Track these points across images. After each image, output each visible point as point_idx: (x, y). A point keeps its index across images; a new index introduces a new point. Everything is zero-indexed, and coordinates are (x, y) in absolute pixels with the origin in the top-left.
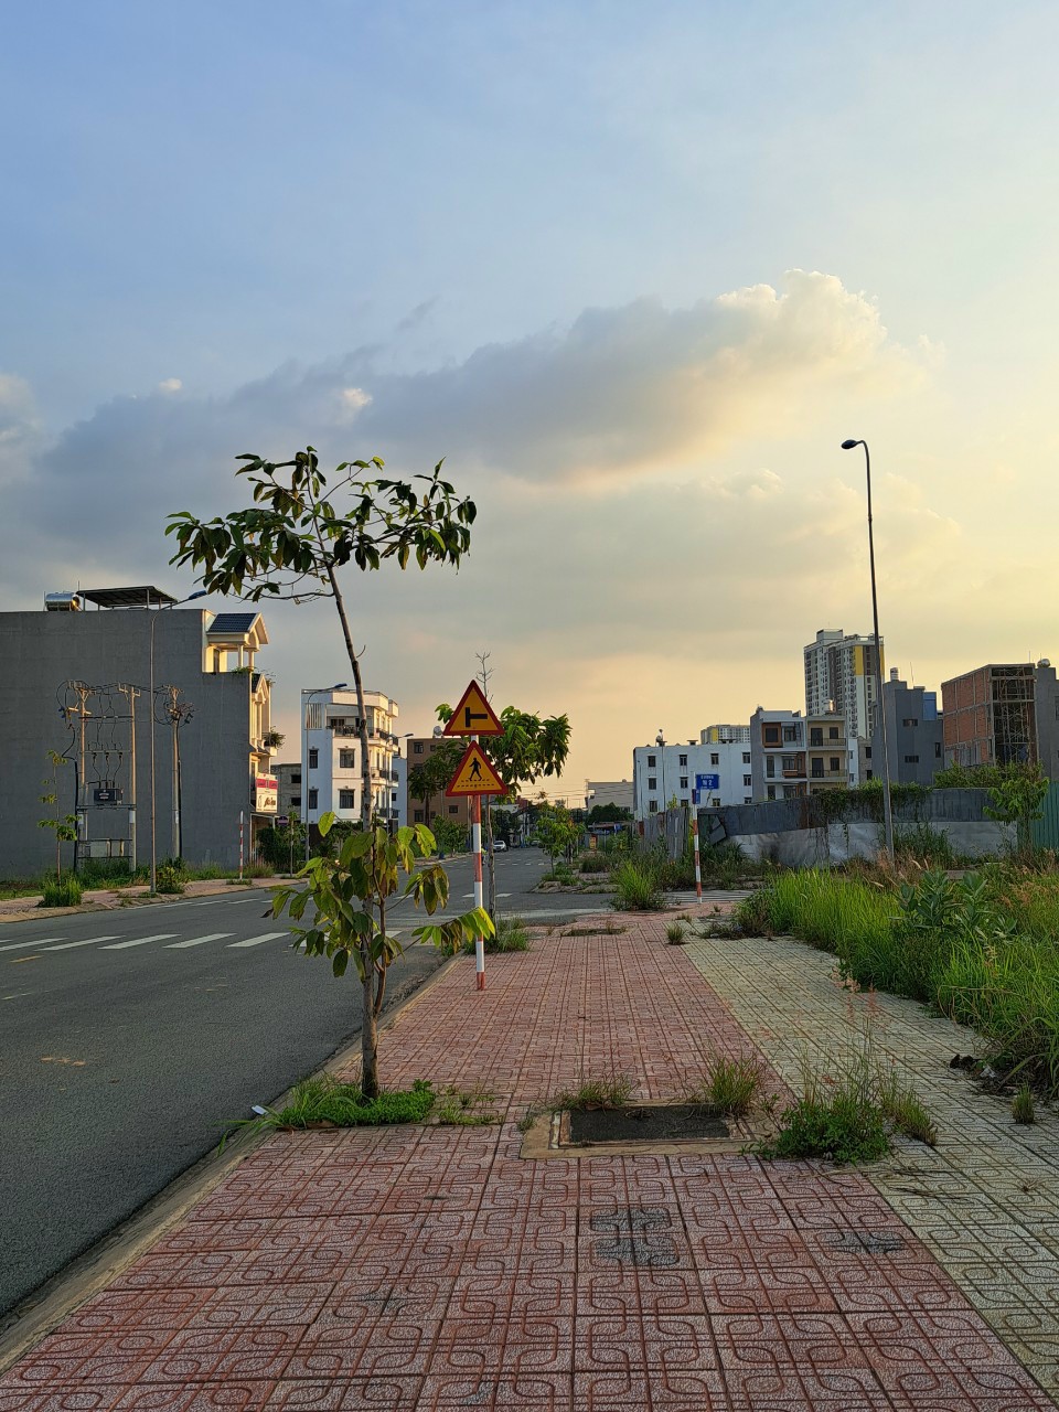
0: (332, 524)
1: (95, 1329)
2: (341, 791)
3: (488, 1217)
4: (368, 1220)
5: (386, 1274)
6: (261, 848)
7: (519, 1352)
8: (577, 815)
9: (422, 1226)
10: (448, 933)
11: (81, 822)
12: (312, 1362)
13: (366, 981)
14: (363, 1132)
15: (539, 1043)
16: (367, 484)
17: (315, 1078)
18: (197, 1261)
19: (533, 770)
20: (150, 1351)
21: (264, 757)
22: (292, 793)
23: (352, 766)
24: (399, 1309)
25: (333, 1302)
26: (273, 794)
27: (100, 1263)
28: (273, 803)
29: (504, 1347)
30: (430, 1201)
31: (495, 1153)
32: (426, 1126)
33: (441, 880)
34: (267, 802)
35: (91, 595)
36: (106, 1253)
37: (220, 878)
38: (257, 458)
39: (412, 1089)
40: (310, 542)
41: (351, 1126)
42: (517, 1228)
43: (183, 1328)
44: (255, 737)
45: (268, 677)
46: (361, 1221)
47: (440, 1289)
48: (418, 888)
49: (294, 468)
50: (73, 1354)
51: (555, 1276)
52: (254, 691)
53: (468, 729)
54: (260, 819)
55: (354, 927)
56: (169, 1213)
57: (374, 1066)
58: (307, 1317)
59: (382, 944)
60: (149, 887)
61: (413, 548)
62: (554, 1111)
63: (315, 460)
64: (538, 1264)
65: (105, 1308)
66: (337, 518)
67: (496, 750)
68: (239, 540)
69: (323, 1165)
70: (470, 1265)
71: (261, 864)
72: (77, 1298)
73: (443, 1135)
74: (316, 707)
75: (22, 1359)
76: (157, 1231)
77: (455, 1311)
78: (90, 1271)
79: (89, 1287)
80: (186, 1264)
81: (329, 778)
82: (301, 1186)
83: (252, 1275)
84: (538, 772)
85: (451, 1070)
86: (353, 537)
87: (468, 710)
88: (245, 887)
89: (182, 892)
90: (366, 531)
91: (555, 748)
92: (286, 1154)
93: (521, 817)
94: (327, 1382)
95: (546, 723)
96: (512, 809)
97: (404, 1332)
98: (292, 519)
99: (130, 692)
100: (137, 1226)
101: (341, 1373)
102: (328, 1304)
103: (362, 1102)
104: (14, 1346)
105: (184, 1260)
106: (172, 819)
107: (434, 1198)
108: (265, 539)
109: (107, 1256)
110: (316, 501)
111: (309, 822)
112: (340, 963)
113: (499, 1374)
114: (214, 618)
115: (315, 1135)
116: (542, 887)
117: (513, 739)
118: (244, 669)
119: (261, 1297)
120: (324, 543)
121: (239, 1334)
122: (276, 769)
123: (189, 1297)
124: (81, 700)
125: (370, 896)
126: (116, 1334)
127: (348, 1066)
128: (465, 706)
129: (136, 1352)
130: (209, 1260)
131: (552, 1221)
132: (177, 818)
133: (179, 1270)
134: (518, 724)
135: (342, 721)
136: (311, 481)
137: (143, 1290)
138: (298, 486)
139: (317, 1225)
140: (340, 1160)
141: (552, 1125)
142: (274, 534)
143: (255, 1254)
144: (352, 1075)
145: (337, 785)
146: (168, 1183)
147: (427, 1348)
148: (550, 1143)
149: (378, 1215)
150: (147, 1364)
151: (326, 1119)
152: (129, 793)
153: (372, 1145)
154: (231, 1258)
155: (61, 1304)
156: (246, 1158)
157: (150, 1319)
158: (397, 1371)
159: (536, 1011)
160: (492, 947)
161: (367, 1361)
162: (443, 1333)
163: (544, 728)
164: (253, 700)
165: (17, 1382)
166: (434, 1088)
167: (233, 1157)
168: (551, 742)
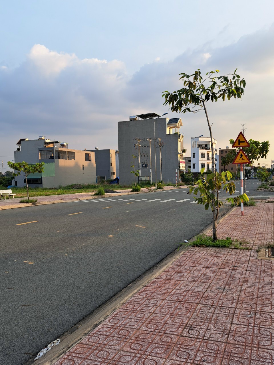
0: (204, 90)
1: (154, 286)
2: (201, 164)
3: (249, 272)
4: (217, 270)
5: (223, 283)
6: (181, 178)
7: (261, 306)
8: (269, 170)
9: (232, 273)
10: (235, 200)
11: (139, 172)
12: (206, 301)
13: (213, 211)
14: (214, 249)
15: (260, 230)
16: (214, 78)
17: (201, 234)
18: (176, 274)
19: (258, 157)
20: (167, 293)
21: (182, 155)
22: (189, 165)
23: (204, 157)
24: (227, 292)
25: (210, 288)
26: (184, 165)
27: (153, 272)
28: (184, 167)
29: (257, 304)
30: (233, 267)
31: (250, 257)
32: (230, 249)
33: (234, 186)
34: (183, 167)
35: (140, 116)
36: (154, 270)
37: (172, 186)
38: (185, 74)
39: (226, 239)
40: (199, 96)
41: (210, 247)
42: (258, 276)
43: (174, 289)
44: (180, 151)
45: (183, 135)
46: (215, 270)
47: (238, 288)
48: (227, 188)
49: (194, 76)
50: (150, 291)
51: (270, 289)
52: (179, 138)
53: (239, 145)
54: (181, 171)
55: (210, 197)
56: (168, 263)
57: (216, 233)
58: (204, 290)
59: (218, 202)
60: (155, 188)
61: (226, 95)
62: (266, 248)
63: (200, 73)
64: (265, 286)
65: (156, 282)
66: (206, 88)
67: (246, 151)
68: (180, 97)
69: (204, 255)
70: (245, 284)
71: (181, 182)
72: (149, 279)
73: (235, 251)
74: (195, 142)
75: (139, 291)
76: (166, 266)
77: (242, 294)
78: (152, 274)
79: (152, 277)
80: (173, 275)
81: (198, 160)
82: (199, 260)
83: (189, 279)
84: (259, 157)
85: (236, 235)
86: (210, 93)
87: (239, 140)
88: (178, 188)
89: (163, 189)
90: (214, 91)
91: (265, 150)
92: (195, 252)
93: (251, 171)
94: (210, 306)
95: (262, 143)
96: (249, 168)
97: (229, 297)
98: (193, 90)
99: (149, 140)
100: (161, 265)
101: (214, 304)
102: (209, 288)
103: (213, 241)
104: (137, 288)
105: (173, 274)
106: (160, 171)
107: (234, 266)
108: (187, 96)
109: (155, 271)
110: (200, 84)
111: (193, 172)
112: (207, 206)
113: (256, 311)
114: (169, 120)
115: (201, 248)
116: (258, 190)
117: (252, 148)
118: (176, 133)
119: (192, 284)
120: (202, 96)
121: (188, 292)
122: (185, 158)
123: (175, 282)
124: (138, 142)
125: (214, 190)
126: (159, 288)
127: (209, 232)
128: (238, 139)
129: (164, 293)
130: (178, 274)
131: (268, 275)
132: (161, 171)
133: (172, 276)
134: (253, 144)
135: (202, 145)
136: (198, 79)
137: (164, 279)
138: (195, 81)
139: (204, 269)
140: (208, 255)
141: (266, 251)
142: (189, 95)
143: (189, 274)
144: (210, 235)
145: (200, 162)
146: (167, 256)
147: (236, 302)
148: (266, 256)
149: (219, 269)
150: (167, 296)
151: (204, 244)
152: (150, 165)
153: (216, 252)
154: (184, 274)
155: (146, 280)
156: (185, 252)
157: (166, 286)
158: (228, 306)
159: (259, 222)
160: (245, 204)
161: (220, 303)
162: (240, 299)
163: (261, 144)
164: (179, 141)
165: (139, 296)
166: (232, 239)
167: (182, 252)
168: (264, 149)
